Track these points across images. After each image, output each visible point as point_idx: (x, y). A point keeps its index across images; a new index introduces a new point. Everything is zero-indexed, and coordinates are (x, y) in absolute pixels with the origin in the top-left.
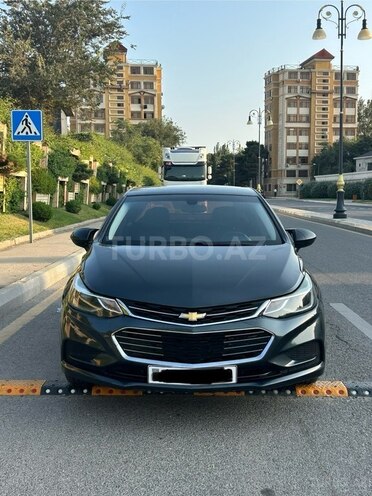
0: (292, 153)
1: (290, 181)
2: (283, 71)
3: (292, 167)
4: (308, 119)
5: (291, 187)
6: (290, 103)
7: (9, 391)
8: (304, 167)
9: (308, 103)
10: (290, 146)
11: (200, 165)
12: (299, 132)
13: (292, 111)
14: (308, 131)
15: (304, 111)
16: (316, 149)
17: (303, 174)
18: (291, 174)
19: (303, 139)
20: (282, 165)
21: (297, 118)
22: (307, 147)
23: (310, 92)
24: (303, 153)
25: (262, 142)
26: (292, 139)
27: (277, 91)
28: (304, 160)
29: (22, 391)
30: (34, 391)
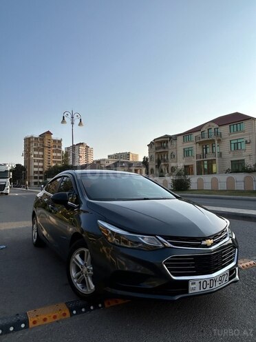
0: (36, 169)
1: (36, 181)
2: (32, 137)
3: (36, 175)
4: (43, 156)
5: (36, 183)
6: (35, 150)
7: (45, 320)
8: (42, 175)
9: (42, 150)
10: (35, 167)
11: (6, 171)
12: (38, 161)
13: (36, 153)
14: (43, 161)
15: (41, 153)
16: (46, 168)
17: (41, 178)
18: (36, 178)
19: (41, 164)
20: (32, 174)
21: (38, 156)
22: (42, 167)
23: (43, 146)
24: (41, 169)
25: (23, 164)
26: (36, 164)
27: (29, 145)
28: (41, 172)
29: (55, 317)
30: (64, 314)
